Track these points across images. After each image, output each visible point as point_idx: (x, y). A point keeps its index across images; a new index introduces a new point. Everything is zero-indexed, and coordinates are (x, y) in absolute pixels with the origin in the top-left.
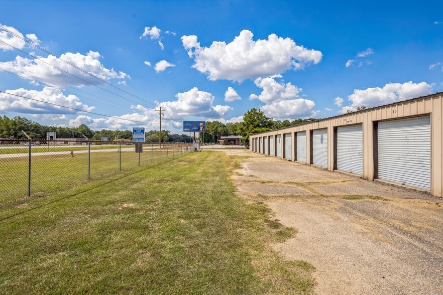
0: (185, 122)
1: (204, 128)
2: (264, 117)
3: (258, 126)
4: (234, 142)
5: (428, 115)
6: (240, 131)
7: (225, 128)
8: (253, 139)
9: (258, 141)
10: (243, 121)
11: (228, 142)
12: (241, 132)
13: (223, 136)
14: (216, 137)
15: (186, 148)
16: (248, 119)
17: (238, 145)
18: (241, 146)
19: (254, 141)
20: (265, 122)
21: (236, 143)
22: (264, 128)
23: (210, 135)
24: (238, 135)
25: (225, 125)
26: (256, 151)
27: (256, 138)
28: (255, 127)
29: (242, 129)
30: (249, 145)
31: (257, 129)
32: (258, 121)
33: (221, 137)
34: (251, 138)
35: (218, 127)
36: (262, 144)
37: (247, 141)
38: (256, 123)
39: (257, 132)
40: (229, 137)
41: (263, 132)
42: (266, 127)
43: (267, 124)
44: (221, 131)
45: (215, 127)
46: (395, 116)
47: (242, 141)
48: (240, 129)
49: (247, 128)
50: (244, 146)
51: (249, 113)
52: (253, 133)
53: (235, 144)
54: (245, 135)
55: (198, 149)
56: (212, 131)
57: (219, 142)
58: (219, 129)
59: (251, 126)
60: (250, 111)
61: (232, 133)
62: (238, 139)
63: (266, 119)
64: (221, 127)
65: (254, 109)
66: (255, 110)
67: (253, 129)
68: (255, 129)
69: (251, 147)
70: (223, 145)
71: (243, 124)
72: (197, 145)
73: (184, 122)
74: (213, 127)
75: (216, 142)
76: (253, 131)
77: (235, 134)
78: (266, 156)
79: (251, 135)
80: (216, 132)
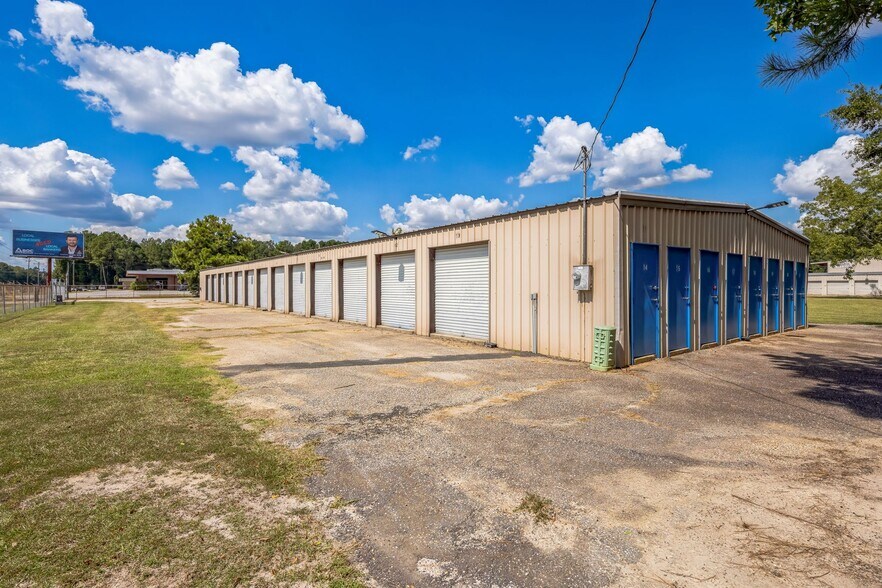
0: (17, 234)
1: (79, 248)
2: (234, 234)
3: (220, 251)
4: (164, 283)
5: (486, 243)
6: (178, 260)
7: (137, 252)
8: (207, 277)
9: (216, 280)
10: (187, 239)
11: (147, 284)
12: (182, 262)
13: (133, 268)
14: (112, 273)
15: (32, 296)
16: (198, 236)
17: (175, 289)
18: (182, 293)
19: (210, 280)
20: (236, 244)
21: (169, 285)
22: (232, 257)
23: (93, 265)
24: (173, 267)
25: (139, 243)
26: (213, 300)
27: (213, 276)
28: (214, 254)
29: (183, 256)
30: (199, 289)
31: (218, 257)
32: (220, 242)
33: (129, 272)
34: (203, 275)
35: (118, 246)
36: (223, 287)
37: (196, 280)
38: (215, 246)
39: (216, 264)
40: (149, 272)
41: (231, 263)
42: (239, 254)
43: (239, 249)
44: (127, 257)
45: (109, 246)
46: (459, 241)
47: (183, 281)
48: (179, 256)
49: (196, 254)
50: (187, 293)
51: (200, 224)
52: (208, 264)
53: (165, 288)
54: (191, 268)
55: (64, 296)
56: (99, 256)
57: (121, 283)
58: (120, 253)
59: (204, 252)
60: (202, 219)
61: (158, 262)
62: (175, 276)
63: (238, 238)
64: (126, 247)
65: (212, 217)
66: (214, 218)
67: (208, 257)
68: (213, 258)
69: (202, 293)
70: (135, 289)
71: (186, 245)
72: (62, 290)
73: (14, 231)
74: (102, 246)
75: (111, 282)
76: (210, 261)
77: (166, 266)
78: (230, 306)
79: (204, 269)
80: (110, 259)
